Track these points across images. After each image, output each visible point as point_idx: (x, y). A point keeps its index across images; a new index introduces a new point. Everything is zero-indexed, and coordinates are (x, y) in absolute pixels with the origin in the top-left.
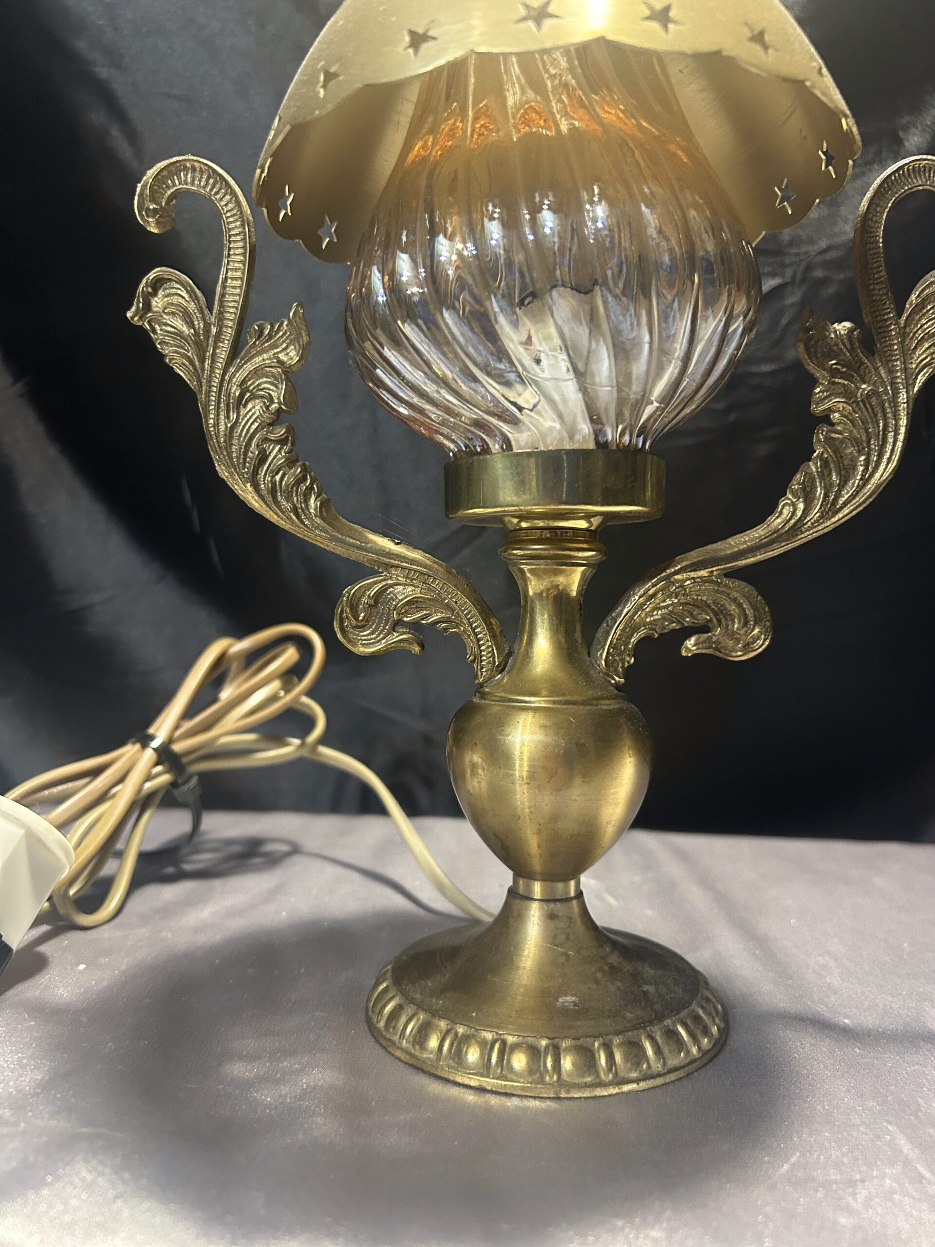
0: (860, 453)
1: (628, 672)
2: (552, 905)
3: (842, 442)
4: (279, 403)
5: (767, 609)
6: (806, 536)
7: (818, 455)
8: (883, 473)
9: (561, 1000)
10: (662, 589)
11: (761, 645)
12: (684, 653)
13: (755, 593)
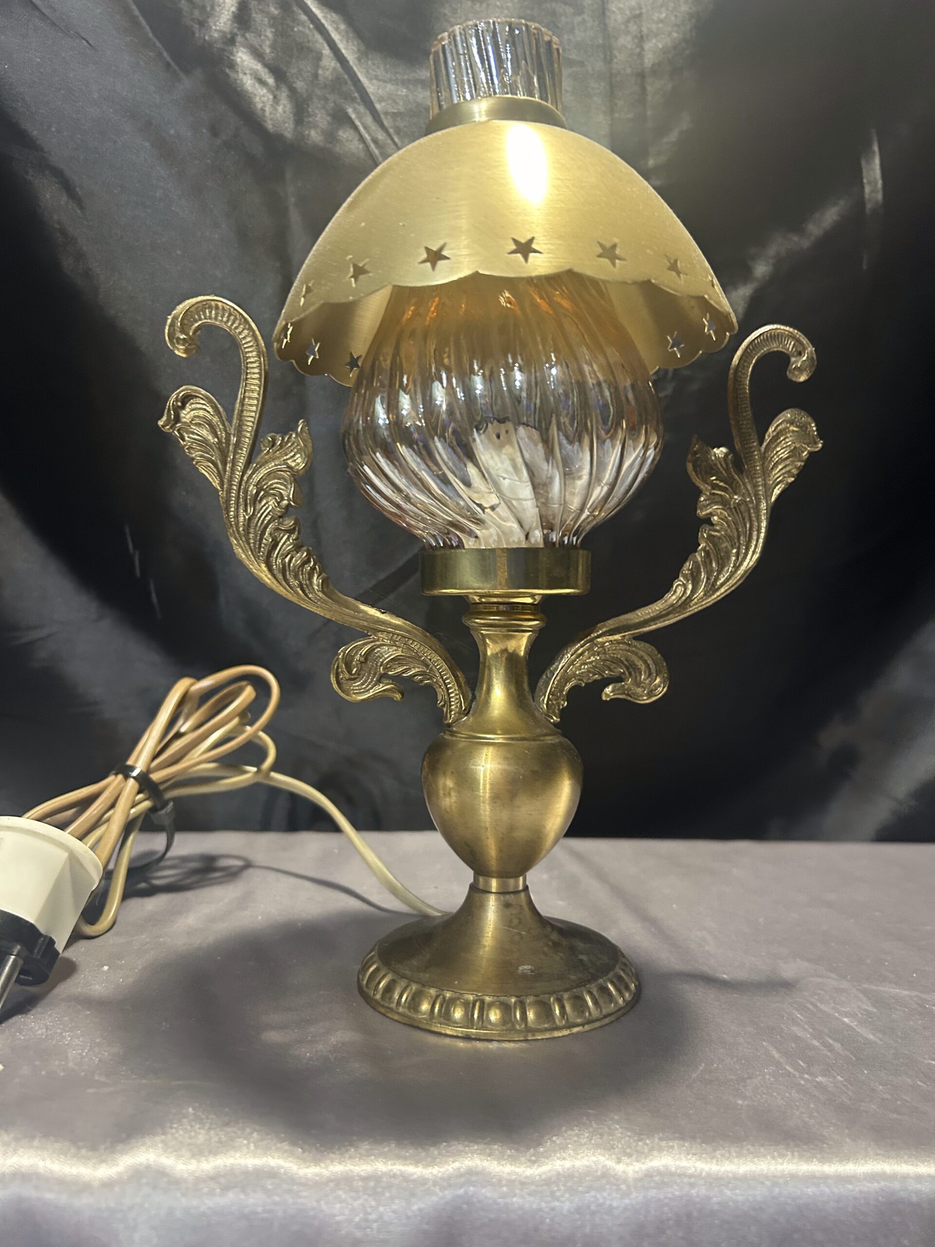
0: (733, 547)
1: (563, 713)
2: (508, 897)
3: (719, 538)
4: (289, 500)
5: (665, 664)
6: (694, 609)
7: (702, 549)
8: (750, 561)
9: (521, 968)
10: (588, 649)
11: (661, 691)
12: (604, 698)
13: (656, 652)
